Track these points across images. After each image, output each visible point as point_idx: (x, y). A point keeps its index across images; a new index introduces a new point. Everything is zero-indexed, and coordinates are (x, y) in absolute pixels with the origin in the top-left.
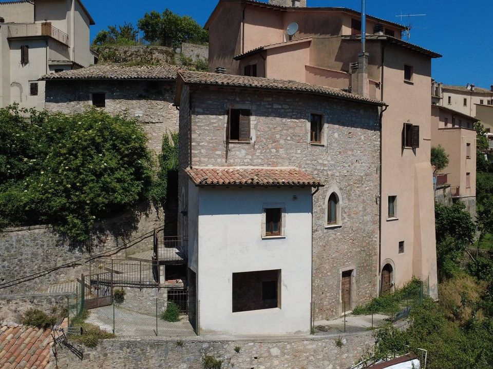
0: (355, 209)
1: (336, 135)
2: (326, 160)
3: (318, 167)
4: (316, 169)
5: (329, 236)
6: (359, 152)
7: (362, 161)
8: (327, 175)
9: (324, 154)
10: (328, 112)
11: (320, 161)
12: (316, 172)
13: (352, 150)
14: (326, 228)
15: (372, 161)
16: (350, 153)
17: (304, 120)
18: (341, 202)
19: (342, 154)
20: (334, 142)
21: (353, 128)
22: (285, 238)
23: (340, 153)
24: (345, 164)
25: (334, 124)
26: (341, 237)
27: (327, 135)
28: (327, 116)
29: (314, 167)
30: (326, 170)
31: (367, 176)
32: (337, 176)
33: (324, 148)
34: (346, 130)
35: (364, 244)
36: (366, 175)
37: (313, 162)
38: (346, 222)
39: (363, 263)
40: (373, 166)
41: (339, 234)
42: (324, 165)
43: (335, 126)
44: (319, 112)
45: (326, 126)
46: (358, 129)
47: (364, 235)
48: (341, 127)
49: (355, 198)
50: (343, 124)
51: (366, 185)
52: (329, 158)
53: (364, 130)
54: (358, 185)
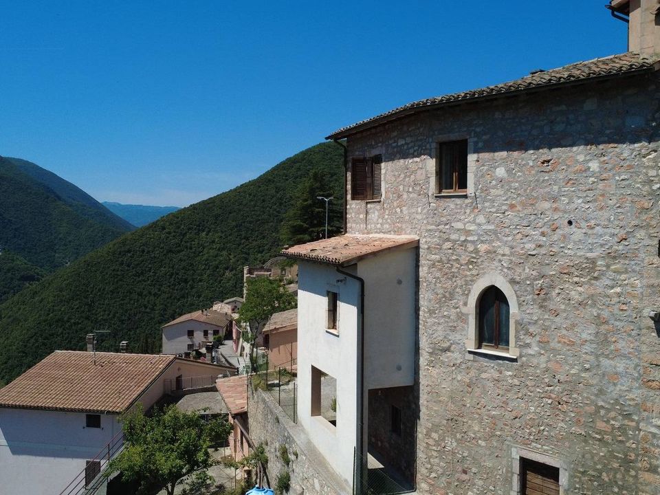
0: (564, 332)
1: (501, 172)
2: (474, 222)
3: (453, 237)
4: (448, 240)
5: (481, 370)
6: (580, 201)
7: (592, 223)
8: (476, 251)
9: (468, 211)
10: (478, 130)
11: (459, 225)
12: (448, 245)
13: (555, 200)
14: (470, 352)
15: (633, 223)
16: (546, 205)
17: (425, 157)
18: (514, 309)
19: (519, 208)
20: (495, 187)
21: (554, 150)
22: (338, 336)
23: (512, 206)
24: (528, 230)
25: (494, 152)
26: (516, 382)
27: (476, 176)
28: (475, 139)
29: (445, 236)
30: (473, 242)
31: (615, 258)
32: (504, 255)
33: (467, 201)
34: (530, 157)
35: (601, 425)
36: (613, 256)
37: (440, 227)
38: (533, 356)
39: (600, 472)
40: (641, 234)
41: (510, 373)
42: (468, 233)
43: (496, 154)
44: (454, 136)
45: (472, 158)
46: (575, 149)
47: (601, 403)
48: (516, 154)
49: (563, 307)
50: (523, 146)
51: (609, 282)
52: (481, 219)
53: (601, 147)
54: (576, 279)
